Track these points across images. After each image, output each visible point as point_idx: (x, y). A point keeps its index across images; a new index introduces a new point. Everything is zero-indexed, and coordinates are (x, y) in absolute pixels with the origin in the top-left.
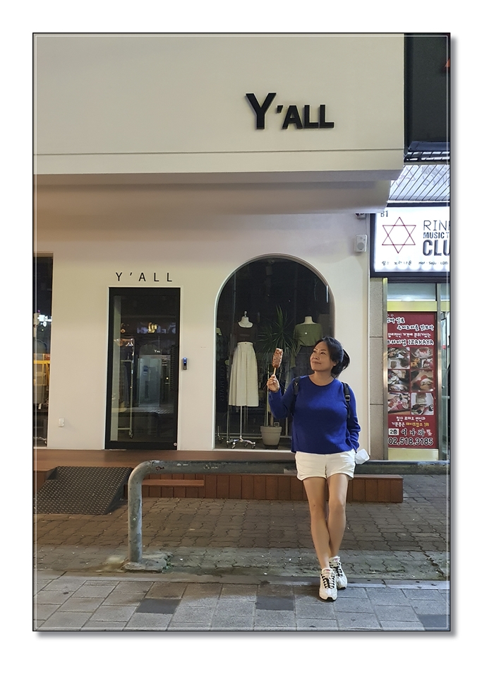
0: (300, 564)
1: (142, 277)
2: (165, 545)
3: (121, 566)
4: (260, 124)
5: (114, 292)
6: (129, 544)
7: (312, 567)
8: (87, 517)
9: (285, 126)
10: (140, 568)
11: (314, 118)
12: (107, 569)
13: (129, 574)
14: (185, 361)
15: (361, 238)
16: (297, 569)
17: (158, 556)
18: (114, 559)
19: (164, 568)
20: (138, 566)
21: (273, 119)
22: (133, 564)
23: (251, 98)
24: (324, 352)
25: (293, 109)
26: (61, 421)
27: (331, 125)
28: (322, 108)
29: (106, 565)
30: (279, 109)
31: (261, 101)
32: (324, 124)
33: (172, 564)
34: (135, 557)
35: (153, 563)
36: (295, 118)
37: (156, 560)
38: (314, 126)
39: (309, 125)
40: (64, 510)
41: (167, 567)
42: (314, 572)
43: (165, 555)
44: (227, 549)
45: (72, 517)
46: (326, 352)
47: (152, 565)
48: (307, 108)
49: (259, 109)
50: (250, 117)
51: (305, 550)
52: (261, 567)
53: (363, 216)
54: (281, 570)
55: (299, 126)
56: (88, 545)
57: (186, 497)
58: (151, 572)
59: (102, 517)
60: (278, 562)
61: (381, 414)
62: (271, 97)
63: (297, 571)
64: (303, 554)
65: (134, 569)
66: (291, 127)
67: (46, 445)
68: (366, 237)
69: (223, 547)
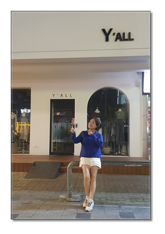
0: (130, 199)
1: (62, 95)
2: (79, 191)
3: (65, 199)
4: (107, 40)
5: (52, 101)
6: (68, 191)
7: (135, 200)
8: (48, 180)
9: (116, 40)
10: (72, 200)
11: (126, 37)
12: (60, 200)
13: (68, 202)
14: (77, 124)
15: (139, 81)
16: (130, 201)
17: (78, 195)
18: (62, 196)
19: (81, 200)
20: (72, 199)
21: (112, 38)
22: (70, 198)
23: (104, 30)
24: (94, 122)
25: (119, 34)
26: (34, 145)
27: (133, 40)
28: (130, 33)
29: (60, 198)
30: (114, 34)
31: (107, 31)
32: (130, 39)
33: (83, 199)
34: (70, 196)
35: (77, 198)
36: (120, 37)
37: (77, 197)
38: (127, 40)
39: (125, 40)
40: (39, 177)
41: (82, 200)
42: (136, 202)
43: (80, 195)
44: (102, 193)
45: (43, 180)
46: (95, 122)
47: (76, 199)
48: (124, 34)
49: (107, 34)
50: (103, 37)
51: (130, 193)
52: (116, 200)
53: (140, 73)
54: (124, 201)
55: (121, 40)
56: (51, 191)
57: (81, 173)
58: (77, 202)
59: (53, 180)
60: (122, 198)
61: (146, 143)
62: (111, 30)
63: (130, 202)
64: (130, 195)
65: (70, 200)
66: (118, 40)
67: (29, 153)
68: (141, 80)
69: (100, 192)
